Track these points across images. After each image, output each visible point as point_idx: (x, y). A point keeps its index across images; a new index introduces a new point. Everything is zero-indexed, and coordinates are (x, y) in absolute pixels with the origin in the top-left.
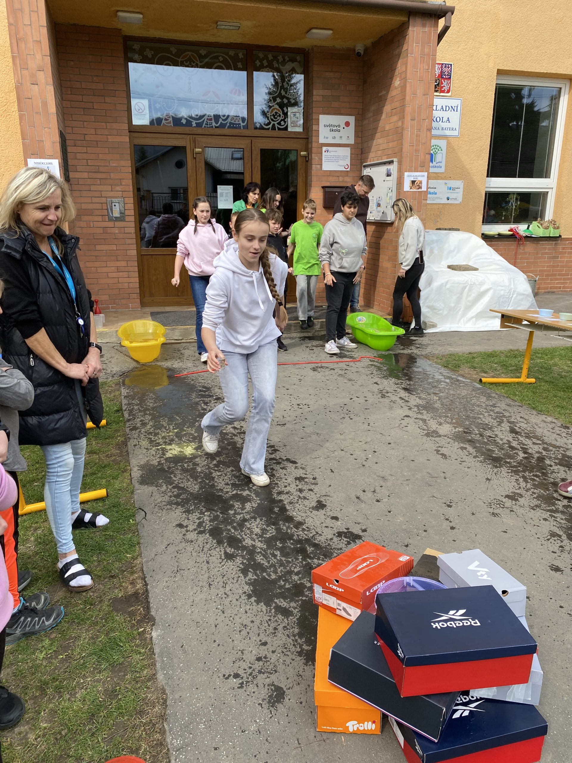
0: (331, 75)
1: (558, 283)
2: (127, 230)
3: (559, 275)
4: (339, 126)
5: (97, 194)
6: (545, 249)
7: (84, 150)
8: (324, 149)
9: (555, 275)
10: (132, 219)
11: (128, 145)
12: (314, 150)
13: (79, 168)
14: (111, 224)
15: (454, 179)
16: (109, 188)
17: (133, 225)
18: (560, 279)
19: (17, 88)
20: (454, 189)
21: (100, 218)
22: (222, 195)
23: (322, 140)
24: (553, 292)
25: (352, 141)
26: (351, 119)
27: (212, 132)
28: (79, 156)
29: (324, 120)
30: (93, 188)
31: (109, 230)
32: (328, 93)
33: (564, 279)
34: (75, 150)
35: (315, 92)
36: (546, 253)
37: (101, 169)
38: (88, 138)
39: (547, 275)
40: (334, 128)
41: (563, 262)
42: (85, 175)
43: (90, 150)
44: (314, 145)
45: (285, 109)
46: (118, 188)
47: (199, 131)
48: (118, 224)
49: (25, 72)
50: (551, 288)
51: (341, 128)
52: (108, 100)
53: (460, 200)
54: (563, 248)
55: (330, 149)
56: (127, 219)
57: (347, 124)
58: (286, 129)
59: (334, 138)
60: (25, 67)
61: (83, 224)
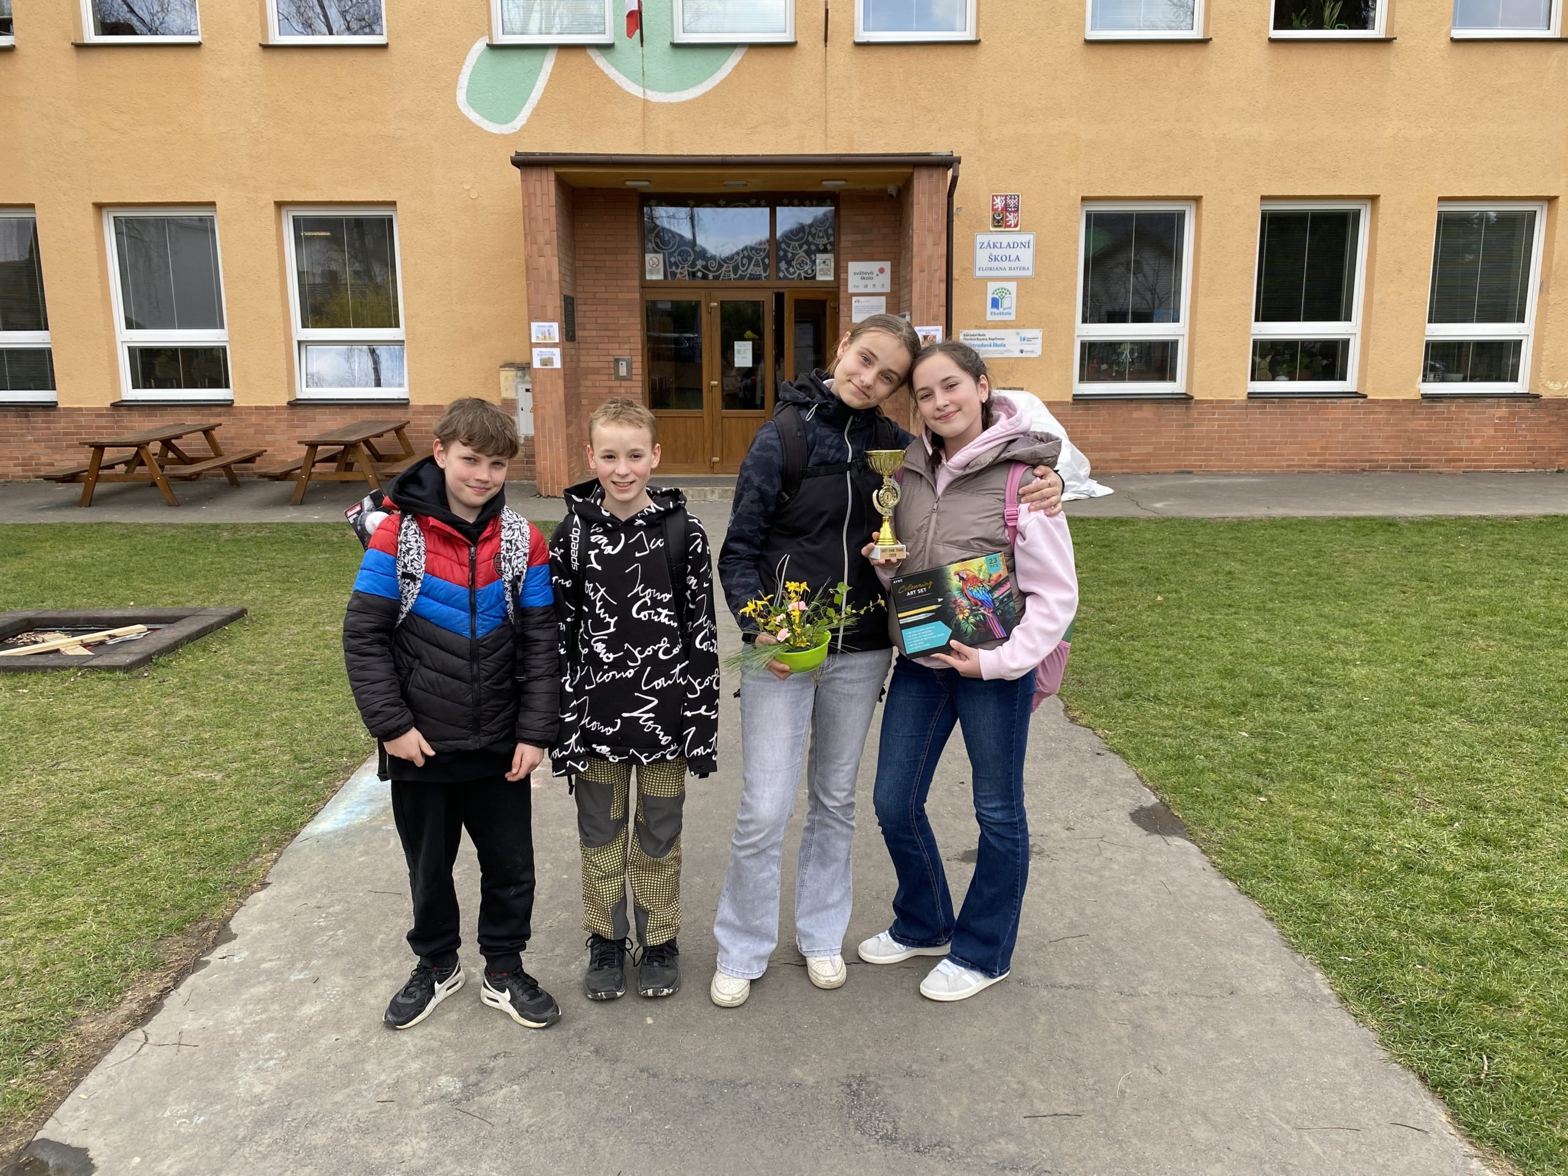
0: (863, 218)
1: (1195, 460)
2: (633, 390)
3: (1197, 449)
4: (872, 273)
5: (605, 352)
6: (1172, 414)
7: (594, 308)
8: (854, 299)
9: (1191, 449)
10: (640, 378)
11: (638, 302)
12: (842, 301)
13: (588, 326)
14: (617, 383)
15: (1029, 327)
16: (617, 346)
17: (640, 384)
18: (1200, 455)
19: (527, 261)
20: (1029, 340)
21: (606, 377)
22: (739, 351)
23: (851, 290)
24: (1190, 473)
25: (887, 289)
26: (887, 265)
27: (729, 284)
28: (588, 315)
29: (853, 267)
30: (601, 346)
31: (615, 390)
32: (859, 238)
33: (1205, 455)
34: (584, 308)
35: (843, 238)
36: (1174, 420)
37: (611, 327)
38: (598, 296)
39: (1177, 449)
40: (865, 276)
41: (1201, 432)
42: (594, 333)
43: (599, 308)
44: (842, 295)
45: (813, 257)
46: (626, 346)
47: (716, 284)
48: (624, 383)
49: (535, 246)
50: (1186, 466)
51: (874, 276)
52: (620, 257)
53: (1038, 352)
54: (1200, 414)
55: (861, 299)
56: (634, 378)
57: (882, 271)
58: (814, 277)
59: (866, 286)
60: (534, 242)
61: (589, 383)
